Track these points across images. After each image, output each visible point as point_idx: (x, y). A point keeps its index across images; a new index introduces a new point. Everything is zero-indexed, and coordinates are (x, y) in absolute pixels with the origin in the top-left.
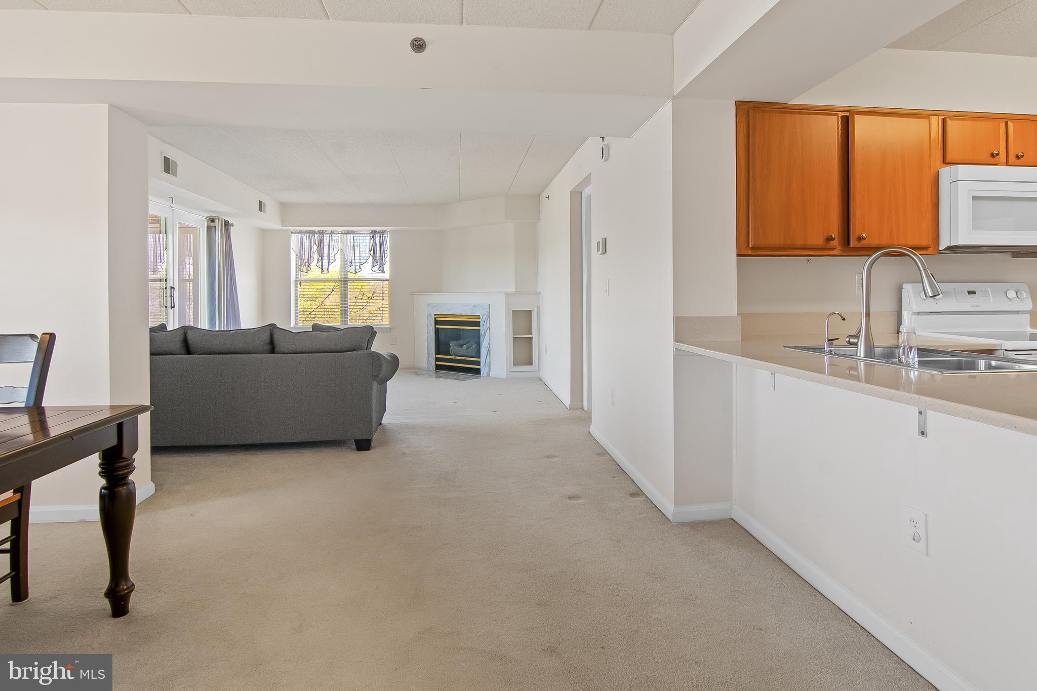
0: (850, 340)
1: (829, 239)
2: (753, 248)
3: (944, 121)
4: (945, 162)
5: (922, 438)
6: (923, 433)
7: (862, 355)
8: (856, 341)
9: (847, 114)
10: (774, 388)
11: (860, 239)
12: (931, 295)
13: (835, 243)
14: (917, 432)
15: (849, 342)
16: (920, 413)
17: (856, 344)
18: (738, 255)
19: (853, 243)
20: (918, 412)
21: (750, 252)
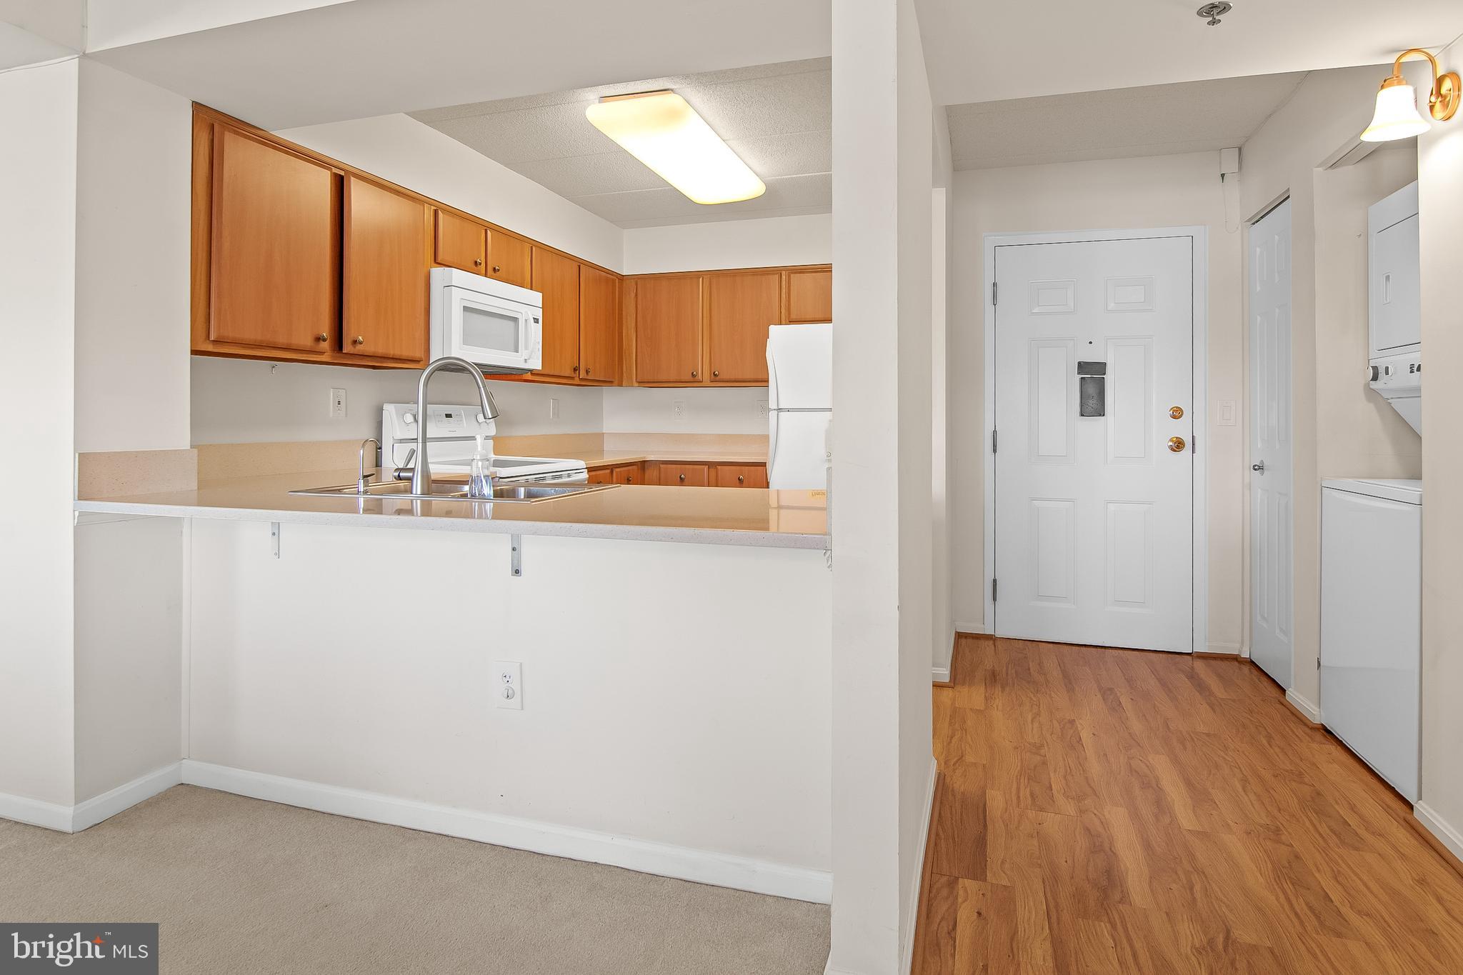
0: (401, 474)
1: (318, 339)
2: (215, 342)
3: (436, 212)
4: (438, 263)
5: (516, 578)
6: (517, 572)
7: (419, 492)
8: (411, 474)
9: (342, 173)
10: (277, 554)
11: (355, 342)
12: (490, 417)
13: (325, 346)
14: (509, 570)
15: (399, 478)
16: (514, 549)
17: (410, 479)
18: (194, 352)
19: (347, 348)
20: (511, 549)
21: (210, 348)
